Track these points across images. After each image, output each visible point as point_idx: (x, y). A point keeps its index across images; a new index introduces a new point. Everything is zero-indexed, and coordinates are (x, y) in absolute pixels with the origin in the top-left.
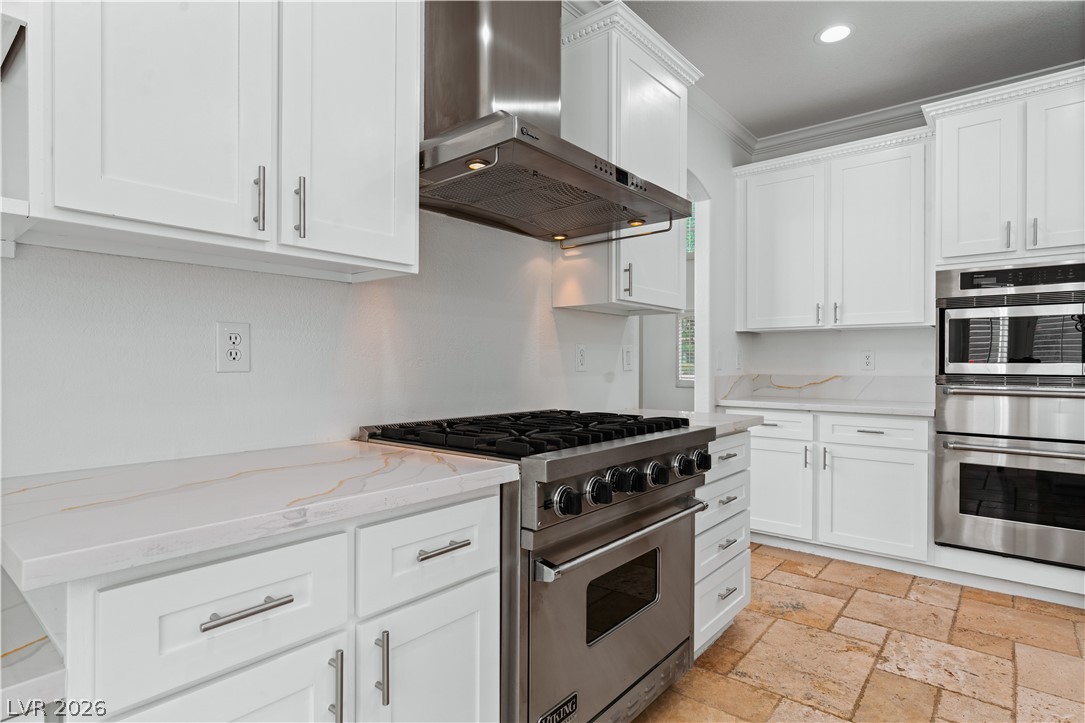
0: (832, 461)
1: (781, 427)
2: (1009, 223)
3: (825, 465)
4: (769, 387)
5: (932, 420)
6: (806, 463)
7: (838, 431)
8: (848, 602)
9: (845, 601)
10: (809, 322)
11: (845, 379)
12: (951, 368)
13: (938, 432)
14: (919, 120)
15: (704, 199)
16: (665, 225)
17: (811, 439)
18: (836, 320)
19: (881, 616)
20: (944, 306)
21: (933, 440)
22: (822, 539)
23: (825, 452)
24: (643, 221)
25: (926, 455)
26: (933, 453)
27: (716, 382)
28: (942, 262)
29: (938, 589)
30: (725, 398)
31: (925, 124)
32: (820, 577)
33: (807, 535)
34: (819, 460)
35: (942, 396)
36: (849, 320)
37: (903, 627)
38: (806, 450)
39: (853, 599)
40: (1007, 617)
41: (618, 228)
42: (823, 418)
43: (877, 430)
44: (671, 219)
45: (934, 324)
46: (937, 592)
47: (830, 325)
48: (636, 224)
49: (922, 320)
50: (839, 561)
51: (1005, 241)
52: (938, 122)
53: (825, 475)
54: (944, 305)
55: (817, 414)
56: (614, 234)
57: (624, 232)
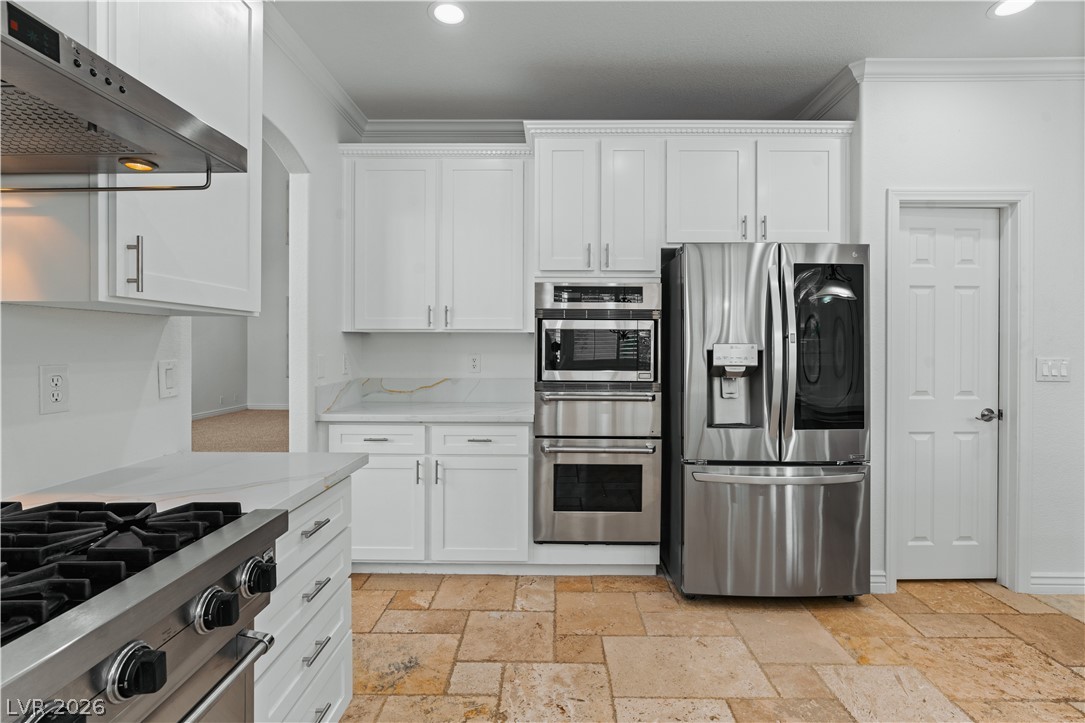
0: (444, 475)
1: (392, 441)
2: (589, 245)
3: (437, 478)
4: (379, 392)
5: (532, 425)
6: (418, 478)
7: (450, 443)
8: (463, 634)
9: (459, 636)
10: (419, 324)
11: (454, 381)
12: (547, 375)
13: (537, 437)
14: (520, 137)
15: (302, 172)
16: (200, 178)
17: (423, 452)
18: (447, 324)
19: (494, 646)
20: (541, 317)
21: (532, 444)
22: (435, 557)
23: (437, 464)
24: (154, 165)
25: (527, 459)
26: (532, 456)
27: (316, 394)
28: (540, 275)
29: (538, 587)
30: (329, 411)
31: (525, 142)
32: (433, 607)
33: (420, 557)
34: (430, 474)
35: (539, 403)
36: (459, 324)
37: (515, 655)
38: (418, 464)
39: (467, 629)
40: (590, 601)
41: (111, 171)
42: (435, 430)
43: (485, 438)
44: (209, 171)
45: (533, 331)
46: (538, 592)
47: (441, 328)
48: (139, 166)
49: (521, 327)
50: (450, 576)
51: (586, 261)
52: (536, 140)
53: (436, 490)
54: (542, 315)
55: (429, 425)
56: (102, 180)
57: (122, 179)
